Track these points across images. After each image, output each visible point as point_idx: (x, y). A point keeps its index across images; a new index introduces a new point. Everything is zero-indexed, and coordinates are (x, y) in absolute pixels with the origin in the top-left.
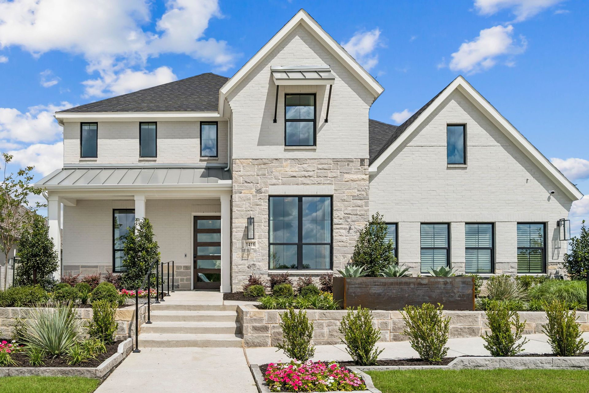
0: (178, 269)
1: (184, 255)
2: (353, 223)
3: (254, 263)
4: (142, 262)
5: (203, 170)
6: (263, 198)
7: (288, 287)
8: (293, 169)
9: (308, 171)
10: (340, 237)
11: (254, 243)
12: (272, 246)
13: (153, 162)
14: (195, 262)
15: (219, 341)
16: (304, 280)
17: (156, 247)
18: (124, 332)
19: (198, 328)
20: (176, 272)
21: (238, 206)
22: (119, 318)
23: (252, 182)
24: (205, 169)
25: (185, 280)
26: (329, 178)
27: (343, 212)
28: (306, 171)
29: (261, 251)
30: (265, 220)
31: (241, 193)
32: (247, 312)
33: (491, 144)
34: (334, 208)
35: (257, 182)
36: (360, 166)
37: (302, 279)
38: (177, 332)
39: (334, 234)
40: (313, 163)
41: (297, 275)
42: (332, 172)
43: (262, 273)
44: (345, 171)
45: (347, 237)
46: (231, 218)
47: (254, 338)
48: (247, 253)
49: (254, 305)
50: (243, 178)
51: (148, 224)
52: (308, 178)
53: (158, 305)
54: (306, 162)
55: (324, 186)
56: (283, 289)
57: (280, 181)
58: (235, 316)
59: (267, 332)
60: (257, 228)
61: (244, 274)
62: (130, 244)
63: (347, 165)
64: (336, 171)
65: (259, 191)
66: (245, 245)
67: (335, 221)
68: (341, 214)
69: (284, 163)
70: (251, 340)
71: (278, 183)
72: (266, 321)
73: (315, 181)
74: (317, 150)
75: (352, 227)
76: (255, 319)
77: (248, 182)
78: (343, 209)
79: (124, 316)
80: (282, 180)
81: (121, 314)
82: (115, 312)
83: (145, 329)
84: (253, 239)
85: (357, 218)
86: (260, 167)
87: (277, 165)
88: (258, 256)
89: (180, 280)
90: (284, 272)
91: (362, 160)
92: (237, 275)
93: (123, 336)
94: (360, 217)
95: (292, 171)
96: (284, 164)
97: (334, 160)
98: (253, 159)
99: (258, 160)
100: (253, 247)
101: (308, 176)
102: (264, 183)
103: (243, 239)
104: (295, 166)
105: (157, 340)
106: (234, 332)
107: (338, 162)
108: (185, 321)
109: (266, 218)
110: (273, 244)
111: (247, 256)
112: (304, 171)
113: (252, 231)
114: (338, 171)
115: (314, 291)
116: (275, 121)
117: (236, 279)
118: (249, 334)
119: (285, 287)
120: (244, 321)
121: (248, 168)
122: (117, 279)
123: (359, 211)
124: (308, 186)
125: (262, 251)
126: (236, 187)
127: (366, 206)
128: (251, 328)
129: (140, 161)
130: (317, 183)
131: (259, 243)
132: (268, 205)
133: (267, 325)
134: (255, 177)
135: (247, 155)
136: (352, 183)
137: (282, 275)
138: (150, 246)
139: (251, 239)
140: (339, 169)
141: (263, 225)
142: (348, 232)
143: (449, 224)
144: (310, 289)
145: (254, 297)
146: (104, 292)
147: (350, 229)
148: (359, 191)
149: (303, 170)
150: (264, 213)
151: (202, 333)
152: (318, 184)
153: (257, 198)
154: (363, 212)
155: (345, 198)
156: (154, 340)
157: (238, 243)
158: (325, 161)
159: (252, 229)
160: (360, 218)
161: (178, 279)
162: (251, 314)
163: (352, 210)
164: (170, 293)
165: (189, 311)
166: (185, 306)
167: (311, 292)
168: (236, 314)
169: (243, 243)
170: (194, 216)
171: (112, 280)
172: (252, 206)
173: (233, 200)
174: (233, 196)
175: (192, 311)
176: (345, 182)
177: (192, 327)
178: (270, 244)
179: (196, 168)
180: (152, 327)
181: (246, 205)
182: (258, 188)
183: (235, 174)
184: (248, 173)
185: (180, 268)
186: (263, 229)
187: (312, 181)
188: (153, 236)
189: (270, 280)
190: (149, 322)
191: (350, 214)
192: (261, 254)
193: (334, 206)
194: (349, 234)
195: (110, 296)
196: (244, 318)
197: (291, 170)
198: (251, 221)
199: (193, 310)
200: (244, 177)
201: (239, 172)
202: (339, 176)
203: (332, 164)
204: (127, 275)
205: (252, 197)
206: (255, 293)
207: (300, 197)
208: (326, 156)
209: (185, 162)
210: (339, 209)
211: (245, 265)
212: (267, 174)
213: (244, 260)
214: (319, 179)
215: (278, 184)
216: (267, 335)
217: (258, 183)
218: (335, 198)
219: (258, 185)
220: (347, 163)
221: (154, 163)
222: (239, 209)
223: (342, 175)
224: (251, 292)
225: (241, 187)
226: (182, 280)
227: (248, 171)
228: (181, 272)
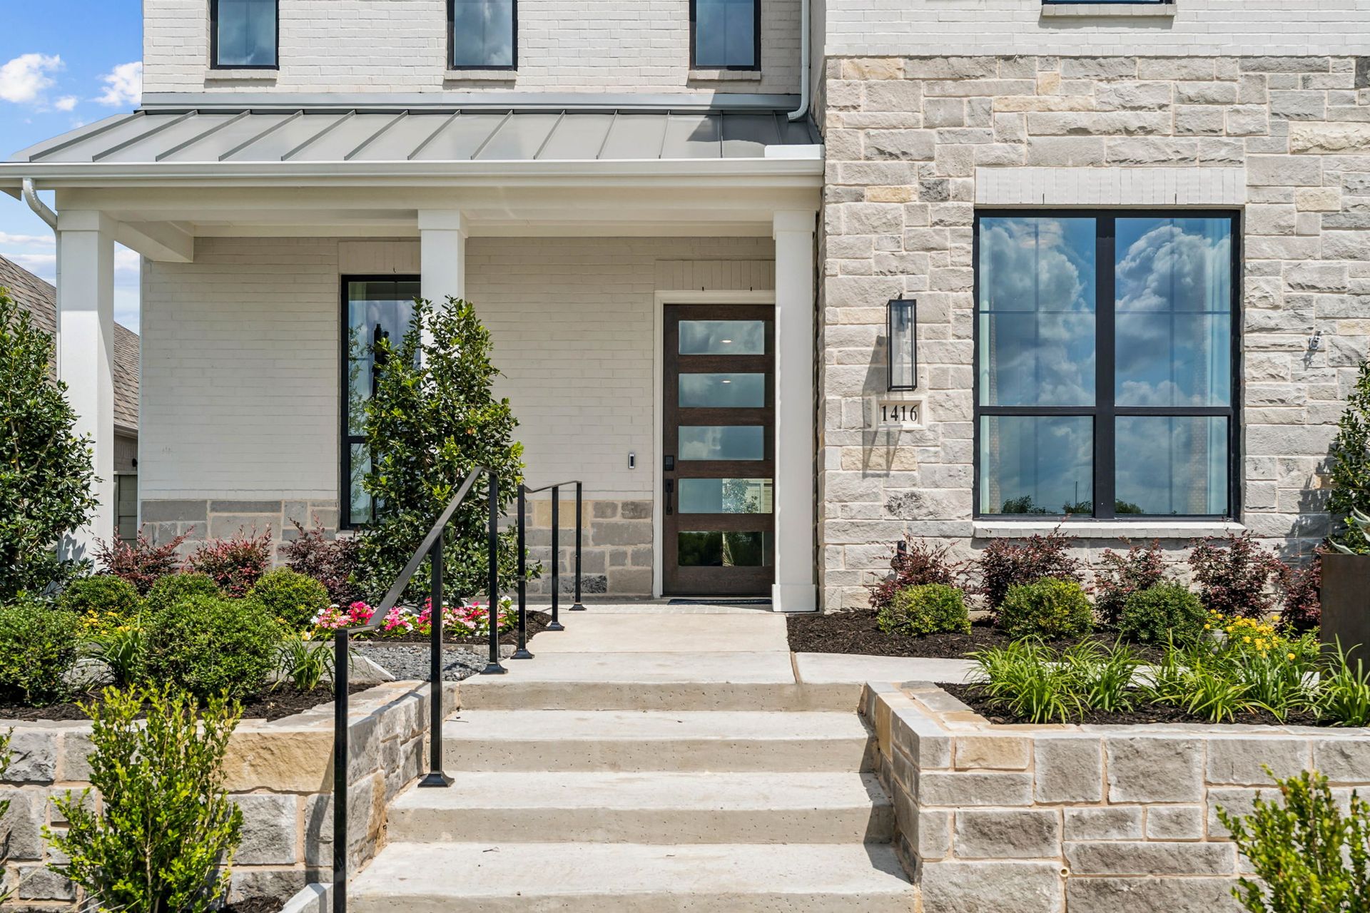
0: (603, 515)
1: (626, 461)
2: (1324, 326)
3: (914, 489)
4: (442, 485)
5: (701, 118)
6: (952, 220)
7: (1069, 593)
8: (1078, 100)
9: (1141, 108)
10: (1272, 382)
11: (915, 408)
12: (985, 420)
13: (500, 87)
14: (670, 488)
15: (788, 898)
16: (1129, 559)
17: (503, 421)
18: (285, 850)
19: (681, 813)
20: (593, 525)
21: (845, 251)
22: (254, 777)
23: (904, 153)
24: (708, 114)
25: (628, 561)
26: (1225, 139)
27: (1285, 278)
28: (1133, 108)
29: (941, 439)
30: (959, 312)
31: (859, 198)
32: (938, 745)
34: (1249, 264)
35: (927, 153)
36: (1357, 86)
37: (1114, 559)
38: (573, 835)
39: (1248, 371)
40: (1162, 76)
41: (1095, 542)
42: (1238, 111)
43: (948, 533)
44: (1294, 109)
45: (1300, 385)
46: (818, 307)
47: (974, 878)
48: (884, 449)
49: (940, 685)
50: (868, 135)
51: (469, 324)
52: (1141, 137)
53: (492, 686)
54: (1128, 72)
55: (1206, 172)
56: (1050, 600)
57: (1023, 148)
58: (858, 741)
59: (1045, 847)
60: (928, 346)
61: (873, 537)
62: (392, 407)
63: (1300, 82)
64: (1255, 107)
65: (934, 191)
66: (876, 413)
67: (1252, 315)
68: (1278, 287)
69: (1039, 74)
70: (958, 892)
71: (1014, 157)
72: (1038, 788)
73: (1169, 151)
74: (1175, 23)
75: (1324, 342)
76: (979, 782)
77: (891, 154)
78: (1283, 267)
79: (283, 767)
80: (1030, 144)
81: (267, 755)
82: (221, 753)
83: (407, 820)
84: (913, 388)
85: (1343, 306)
86: (937, 90)
87: (1012, 84)
88: (933, 460)
89: (607, 559)
90: (1044, 527)
91: (1365, 65)
92: (843, 538)
93: (278, 876)
94: (1355, 301)
95: (1071, 110)
96: (1041, 77)
97: (1248, 63)
98: (911, 58)
99: (930, 62)
100: (908, 424)
101: (1142, 128)
102: (957, 155)
103: (869, 386)
104: (1087, 86)
105: (461, 895)
106: (862, 835)
107: (1265, 69)
108: (614, 766)
109: (963, 303)
110: (993, 411)
111: (883, 461)
112: (1124, 108)
113: (908, 359)
114: (1265, 107)
115: (1183, 610)
117: (841, 557)
118: (950, 861)
119: (1058, 595)
120: (924, 788)
121: (889, 96)
122: (339, 555)
123: (1350, 274)
124: (1137, 172)
125: (949, 441)
126: (838, 177)
128: (960, 826)
129: (449, 83)
130: (1175, 157)
131: (936, 405)
132: (970, 248)
133: (1043, 810)
134: (919, 134)
135: (883, 38)
136: (1322, 159)
137: (1036, 541)
138: (478, 416)
139: (901, 388)
140: (1268, 98)
141: (950, 332)
142: (1305, 360)
144: (1166, 604)
145: (922, 636)
146: (204, 631)
147: (1313, 348)
148: (1349, 190)
149: (1117, 101)
150: (956, 282)
151: (698, 840)
152: (1182, 164)
153: (925, 220)
154: (1366, 281)
155: (1295, 219)
156: (442, 892)
157: (845, 408)
158: (1211, 67)
159: (908, 348)
160: (1356, 305)
161: (602, 555)
162: (960, 754)
163: (1323, 271)
164: (565, 613)
165: (640, 714)
166: (619, 688)
167: (1170, 614)
168: (862, 733)
169: (866, 407)
170: (666, 306)
171: (319, 561)
172: (905, 253)
173: (828, 229)
174: (829, 209)
175: (652, 714)
176: (1293, 153)
177: (651, 806)
178: (979, 411)
179: (673, 113)
180: (445, 812)
181: (882, 249)
182: (932, 179)
183: (834, 121)
184: (892, 117)
185: (609, 511)
186: (950, 348)
187: (1157, 148)
188: (492, 377)
189: (984, 563)
190: (436, 780)
191: (1314, 287)
192: (942, 454)
193: (1247, 254)
194: (1310, 372)
195: (235, 652)
196: (923, 773)
197: (1066, 105)
198: (901, 309)
199: (658, 708)
200: (872, 132)
201: (853, 112)
202: (1268, 130)
203: (1240, 79)
204: (381, 539)
205: (904, 217)
206: (927, 619)
207: (1106, 218)
208: (1216, 46)
209: (630, 89)
210: (1268, 265)
211: (876, 497)
212: (967, 121)
213: (873, 476)
214: (1183, 141)
215: (1013, 164)
216: (1041, 863)
217: (931, 159)
218: (1250, 222)
219: (933, 164)
220: (1300, 75)
221: (504, 90)
222: (852, 264)
223: (1279, 124)
224: (909, 614)
225: (861, 172)
226: (617, 558)
227: (891, 107)
228: (615, 527)
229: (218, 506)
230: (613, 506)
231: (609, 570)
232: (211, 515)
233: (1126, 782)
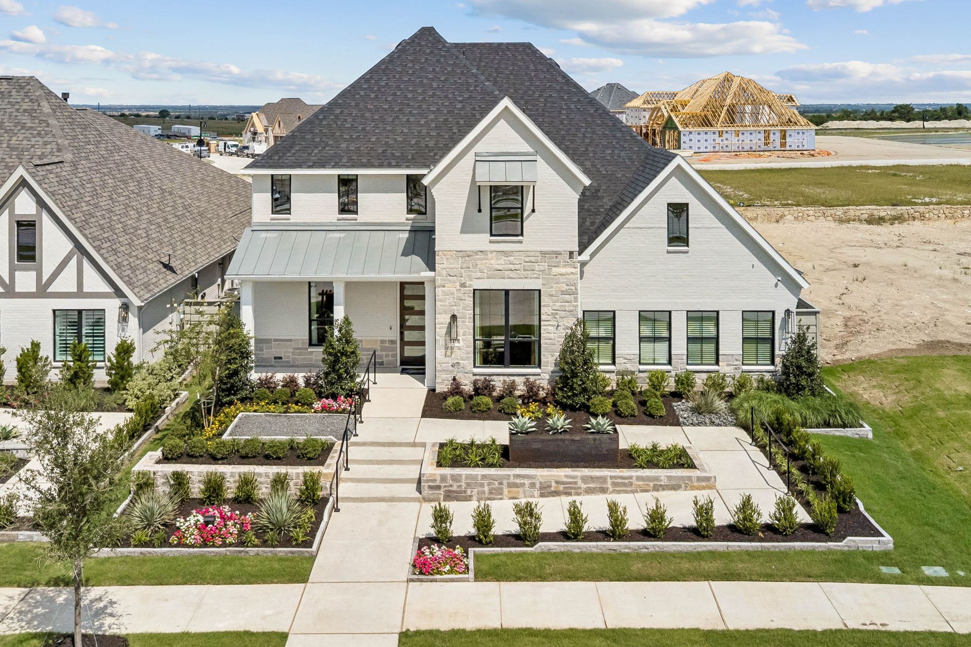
1: (389, 328)
2: (561, 320)
3: (458, 361)
5: (409, 235)
6: (468, 293)
8: (499, 262)
9: (515, 264)
10: (548, 334)
11: (458, 340)
12: (477, 342)
13: (353, 221)
14: (402, 334)
20: (380, 346)
21: (441, 301)
23: (455, 275)
24: (411, 231)
25: (390, 357)
26: (536, 272)
27: (551, 308)
28: (513, 264)
29: (465, 348)
30: (469, 316)
31: (444, 286)
32: (424, 474)
33: (714, 225)
34: (542, 304)
35: (461, 275)
36: (570, 257)
39: (542, 331)
40: (520, 256)
42: (539, 265)
43: (467, 372)
44: (553, 264)
45: (555, 335)
46: (435, 314)
47: (429, 494)
48: (450, 351)
49: (440, 444)
52: (515, 272)
53: (356, 442)
54: (512, 255)
55: (531, 280)
57: (485, 274)
60: (461, 325)
61: (448, 373)
63: (555, 258)
64: (544, 264)
65: (463, 285)
66: (448, 341)
67: (543, 317)
68: (550, 310)
70: (427, 497)
71: (483, 276)
72: (439, 481)
73: (522, 275)
74: (524, 241)
75: (561, 324)
76: (430, 480)
77: (452, 276)
78: (551, 305)
80: (487, 273)
85: (566, 315)
86: (464, 259)
87: (482, 258)
88: (463, 354)
89: (383, 356)
91: (571, 253)
92: (441, 373)
94: (569, 314)
95: (497, 265)
96: (490, 256)
97: (542, 253)
98: (457, 251)
99: (462, 252)
100: (456, 344)
101: (515, 269)
102: (469, 276)
103: (446, 335)
104: (501, 258)
107: (546, 254)
108: (378, 464)
109: (470, 314)
110: (479, 340)
111: (450, 354)
112: (511, 264)
114: (546, 264)
116: (480, 211)
117: (440, 377)
118: (426, 492)
121: (451, 261)
123: (568, 307)
124: (514, 281)
125: (467, 348)
126: (439, 281)
127: (575, 302)
128: (428, 486)
129: (339, 219)
130: (523, 277)
131: (464, 340)
132: (472, 300)
133: (440, 484)
134: (459, 271)
135: (450, 246)
136: (561, 277)
140: (547, 262)
141: (467, 321)
142: (556, 329)
143: (670, 312)
147: (558, 326)
148: (567, 285)
149: (509, 262)
150: (468, 309)
152: (525, 278)
153: (461, 293)
154: (572, 308)
155: (553, 293)
157: (441, 340)
158: (533, 254)
159: (456, 325)
163: (560, 306)
169: (446, 340)
172: (456, 301)
173: (437, 295)
174: (437, 289)
176: (553, 276)
178: (475, 340)
179: (401, 231)
181: (450, 300)
182: (462, 282)
183: (438, 267)
184: (452, 266)
186: (467, 325)
187: (519, 275)
191: (558, 310)
192: (465, 352)
193: (542, 301)
194: (557, 332)
197: (496, 263)
198: (454, 317)
199: (387, 447)
200: (447, 270)
201: (443, 264)
202: (547, 270)
203: (540, 257)
205: (455, 292)
207: (507, 292)
208: (534, 248)
210: (547, 304)
211: (448, 363)
212: (471, 267)
213: (448, 358)
214: (526, 272)
215: (483, 278)
217: (462, 277)
218: (542, 293)
220: (555, 256)
222: (442, 304)
223: (550, 268)
225: (445, 280)
226: (387, 356)
227: (451, 264)
228: (386, 347)
229: (276, 340)
230: (386, 341)
231: (385, 359)
232: (273, 343)
233: (453, 480)
